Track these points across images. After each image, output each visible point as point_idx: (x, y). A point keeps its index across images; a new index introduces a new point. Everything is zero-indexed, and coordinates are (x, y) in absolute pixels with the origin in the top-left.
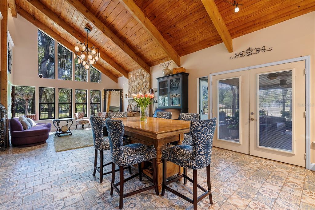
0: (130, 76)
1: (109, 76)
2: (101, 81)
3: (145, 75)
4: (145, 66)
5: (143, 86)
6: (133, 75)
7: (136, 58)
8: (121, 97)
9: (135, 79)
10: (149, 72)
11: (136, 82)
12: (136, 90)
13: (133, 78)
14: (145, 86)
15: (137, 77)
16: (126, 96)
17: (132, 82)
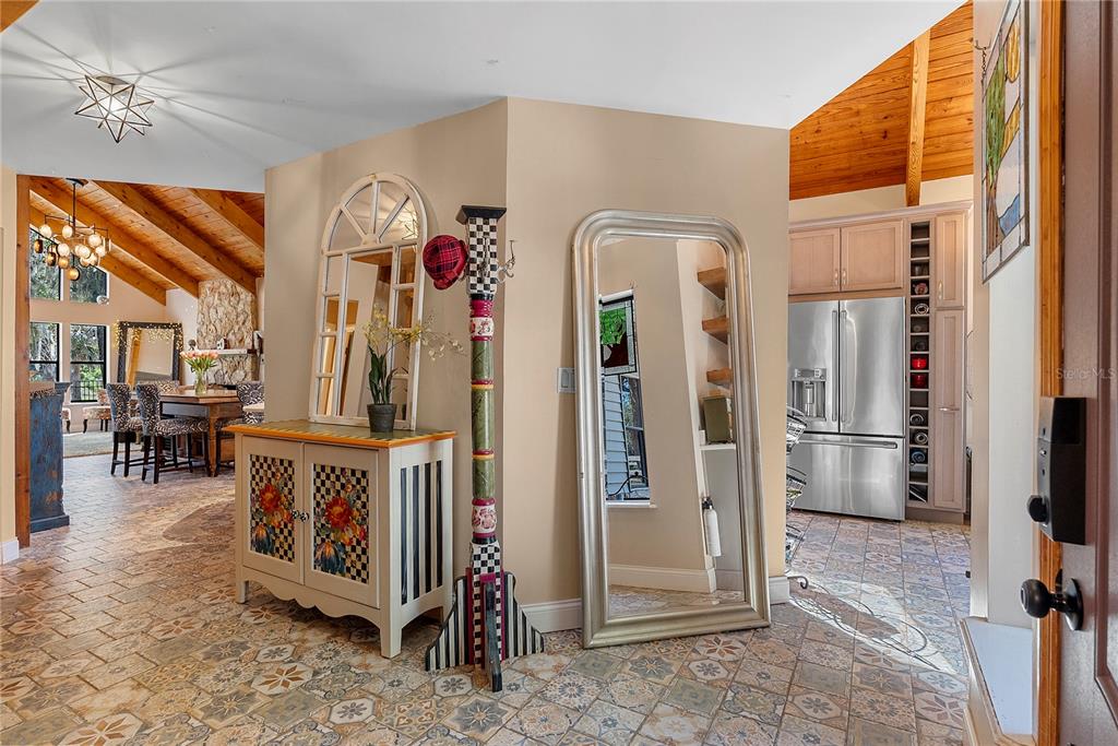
0: (202, 291)
1: (136, 285)
2: (108, 296)
3: (243, 296)
4: (239, 277)
5: (237, 323)
6: (212, 290)
7: (214, 257)
8: (175, 346)
9: (217, 302)
10: (253, 290)
11: (221, 310)
12: (219, 330)
13: (211, 299)
14: (243, 324)
15: (223, 297)
16: (193, 344)
17: (209, 308)
